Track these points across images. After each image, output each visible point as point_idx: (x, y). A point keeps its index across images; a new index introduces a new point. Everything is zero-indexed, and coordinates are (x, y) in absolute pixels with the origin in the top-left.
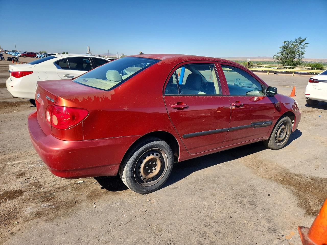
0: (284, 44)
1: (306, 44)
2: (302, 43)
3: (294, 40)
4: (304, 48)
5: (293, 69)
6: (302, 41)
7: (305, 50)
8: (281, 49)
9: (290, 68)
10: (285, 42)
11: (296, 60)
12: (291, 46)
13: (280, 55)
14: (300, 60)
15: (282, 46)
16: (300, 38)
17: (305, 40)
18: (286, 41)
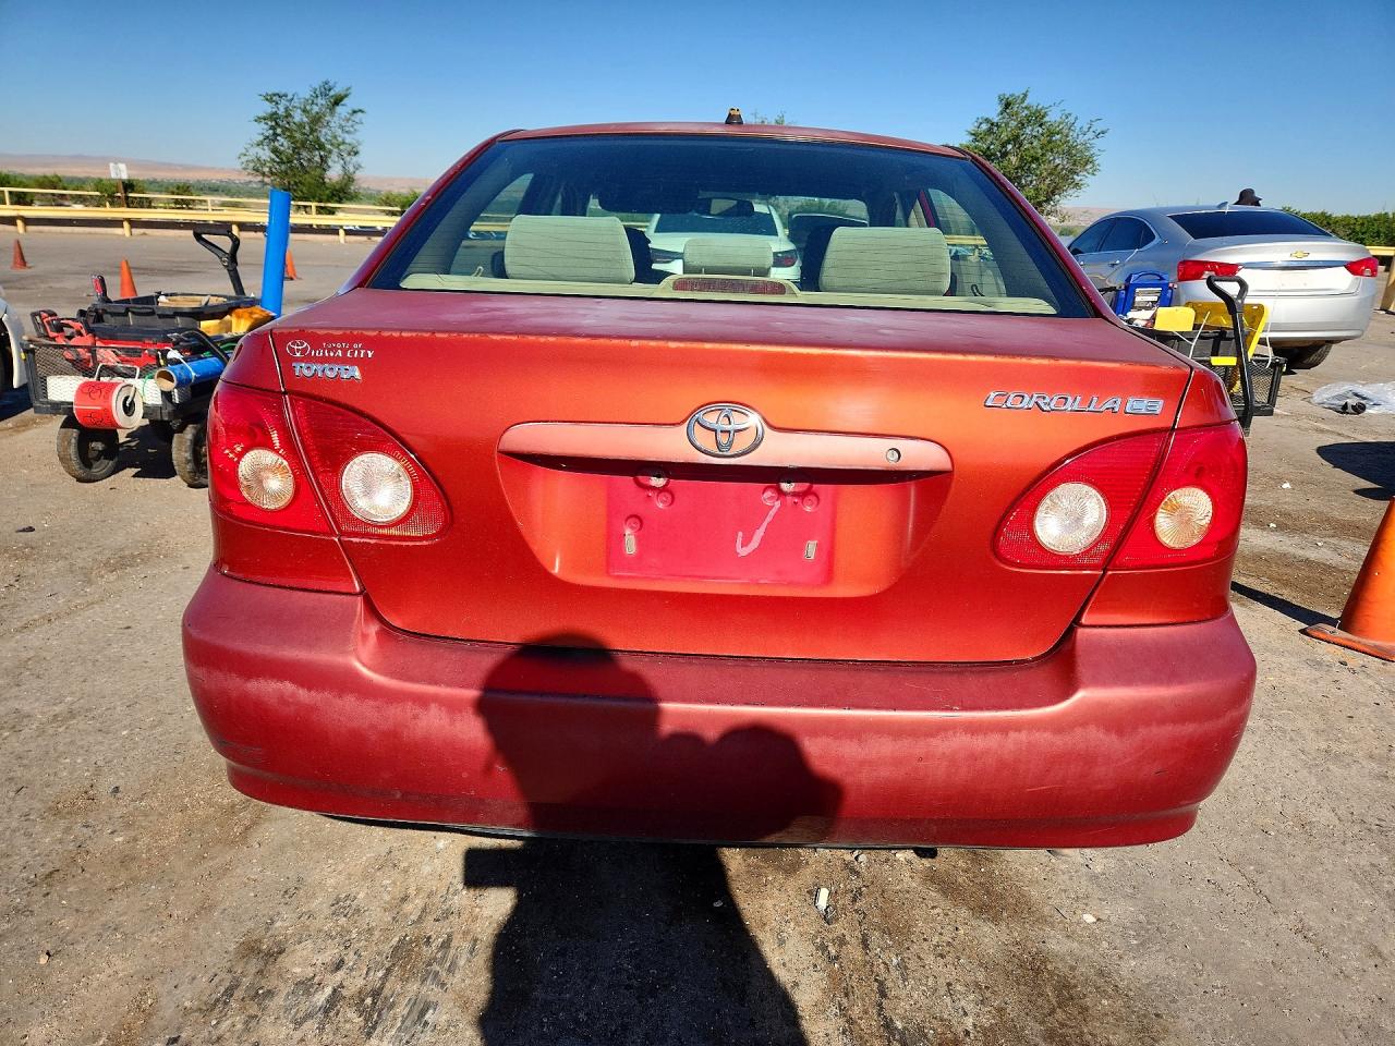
0: (268, 108)
1: (355, 112)
2: (339, 109)
3: (306, 93)
4: (351, 129)
5: (331, 212)
6: (338, 101)
7: (358, 136)
8: (263, 125)
9: (320, 210)
10: (270, 98)
11: (334, 174)
12: (298, 116)
13: (266, 154)
14: (350, 179)
15: (262, 114)
16: (326, 89)
17: (346, 96)
18: (275, 95)
